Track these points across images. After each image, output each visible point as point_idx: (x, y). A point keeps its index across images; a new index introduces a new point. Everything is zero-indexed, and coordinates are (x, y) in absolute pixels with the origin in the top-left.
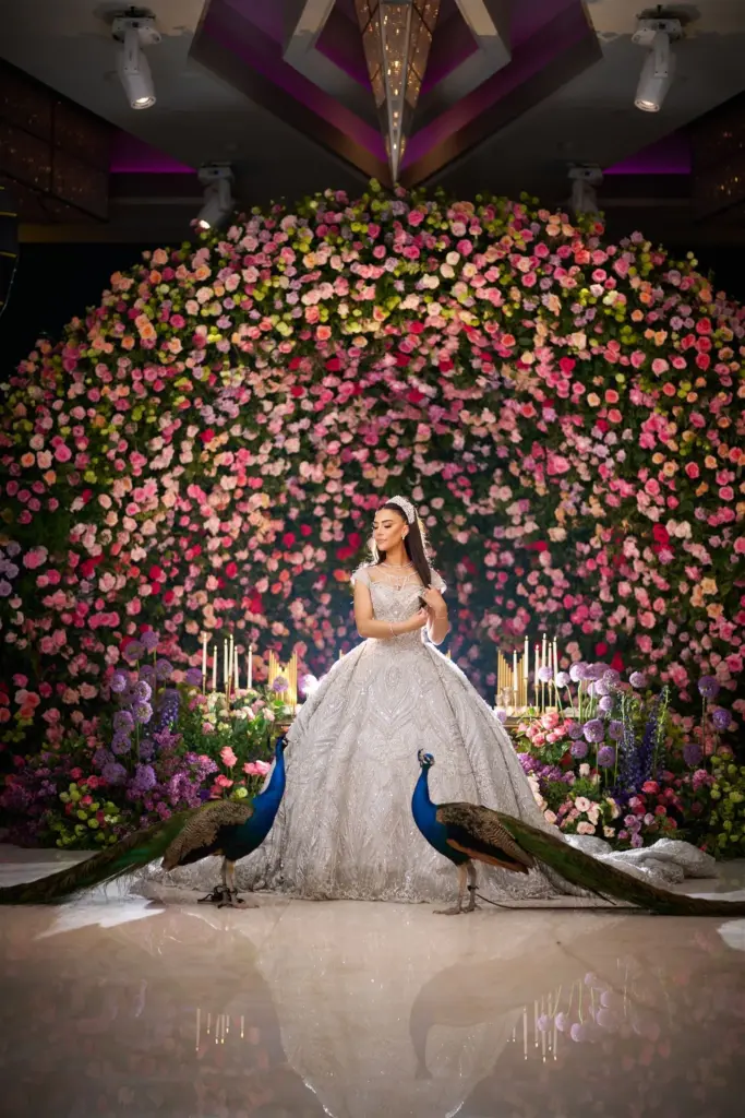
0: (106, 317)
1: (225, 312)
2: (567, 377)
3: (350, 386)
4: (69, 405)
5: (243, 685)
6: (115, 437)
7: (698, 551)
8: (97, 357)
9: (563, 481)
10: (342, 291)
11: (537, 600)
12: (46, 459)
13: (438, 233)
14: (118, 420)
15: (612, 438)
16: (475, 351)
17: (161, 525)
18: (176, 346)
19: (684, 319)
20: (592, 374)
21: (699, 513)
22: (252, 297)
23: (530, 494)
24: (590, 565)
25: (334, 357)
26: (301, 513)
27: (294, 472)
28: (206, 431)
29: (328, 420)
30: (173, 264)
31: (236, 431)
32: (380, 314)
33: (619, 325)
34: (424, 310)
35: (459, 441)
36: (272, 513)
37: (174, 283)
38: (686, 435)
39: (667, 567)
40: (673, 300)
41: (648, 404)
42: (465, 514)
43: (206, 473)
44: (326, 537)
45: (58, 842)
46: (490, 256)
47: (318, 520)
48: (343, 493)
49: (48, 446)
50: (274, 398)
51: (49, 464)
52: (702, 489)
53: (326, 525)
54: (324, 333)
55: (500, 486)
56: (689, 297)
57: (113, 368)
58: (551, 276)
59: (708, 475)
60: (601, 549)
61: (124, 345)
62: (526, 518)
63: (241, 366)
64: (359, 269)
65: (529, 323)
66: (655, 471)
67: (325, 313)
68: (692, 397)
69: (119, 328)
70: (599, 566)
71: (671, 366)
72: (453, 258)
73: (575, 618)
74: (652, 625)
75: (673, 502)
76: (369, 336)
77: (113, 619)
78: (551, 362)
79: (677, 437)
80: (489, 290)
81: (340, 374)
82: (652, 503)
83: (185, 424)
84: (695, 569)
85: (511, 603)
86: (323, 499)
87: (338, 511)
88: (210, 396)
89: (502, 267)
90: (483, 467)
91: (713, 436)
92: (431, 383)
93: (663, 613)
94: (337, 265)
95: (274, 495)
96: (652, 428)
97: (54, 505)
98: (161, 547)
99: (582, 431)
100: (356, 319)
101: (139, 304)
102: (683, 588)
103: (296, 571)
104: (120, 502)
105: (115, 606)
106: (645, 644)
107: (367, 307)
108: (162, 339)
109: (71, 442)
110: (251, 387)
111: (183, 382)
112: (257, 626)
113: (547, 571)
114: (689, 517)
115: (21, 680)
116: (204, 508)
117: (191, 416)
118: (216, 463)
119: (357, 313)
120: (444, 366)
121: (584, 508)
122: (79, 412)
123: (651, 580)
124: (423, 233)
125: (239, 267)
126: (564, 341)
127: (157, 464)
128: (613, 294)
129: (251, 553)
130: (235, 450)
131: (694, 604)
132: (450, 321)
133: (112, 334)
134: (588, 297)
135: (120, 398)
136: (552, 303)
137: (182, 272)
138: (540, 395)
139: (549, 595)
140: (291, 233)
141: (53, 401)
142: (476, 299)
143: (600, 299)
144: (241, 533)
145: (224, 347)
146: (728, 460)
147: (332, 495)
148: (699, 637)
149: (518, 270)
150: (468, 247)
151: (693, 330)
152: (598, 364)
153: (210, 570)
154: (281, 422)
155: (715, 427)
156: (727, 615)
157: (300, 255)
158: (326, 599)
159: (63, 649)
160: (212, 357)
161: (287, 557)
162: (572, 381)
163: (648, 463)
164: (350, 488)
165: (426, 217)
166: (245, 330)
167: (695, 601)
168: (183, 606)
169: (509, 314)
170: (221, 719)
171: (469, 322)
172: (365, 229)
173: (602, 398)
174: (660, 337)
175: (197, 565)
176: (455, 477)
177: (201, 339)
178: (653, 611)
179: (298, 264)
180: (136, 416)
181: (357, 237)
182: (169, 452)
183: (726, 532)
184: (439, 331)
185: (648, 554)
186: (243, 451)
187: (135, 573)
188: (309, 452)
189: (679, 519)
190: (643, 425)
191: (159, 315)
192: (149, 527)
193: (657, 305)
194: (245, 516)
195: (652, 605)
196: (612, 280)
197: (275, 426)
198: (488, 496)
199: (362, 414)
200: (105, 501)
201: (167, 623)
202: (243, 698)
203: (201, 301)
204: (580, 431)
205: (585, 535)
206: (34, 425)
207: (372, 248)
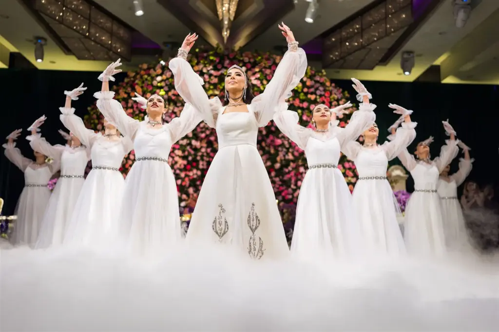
0: (125, 86)
1: (166, 85)
8: (121, 98)
9: (280, 148)
13: (239, 61)
19: (321, 91)
23: (269, 152)
24: (288, 176)
26: (193, 158)
27: (190, 144)
29: (202, 126)
30: (149, 69)
33: (299, 93)
36: (184, 158)
37: (149, 75)
40: (318, 85)
44: (201, 167)
46: (257, 69)
47: (198, 161)
48: (206, 152)
53: (201, 163)
57: (127, 103)
60: (292, 170)
61: (131, 95)
62: (267, 161)
63: (172, 104)
69: (129, 89)
70: (291, 176)
73: (283, 194)
80: (256, 80)
86: (200, 154)
87: (205, 158)
89: (261, 73)
94: (205, 71)
95: (184, 151)
100: (212, 89)
101: (137, 81)
103: (191, 178)
107: (215, 85)
108: (144, 93)
110: (175, 113)
113: (274, 179)
119: (212, 87)
121: (287, 157)
124: (235, 61)
129: (175, 171)
133: (127, 91)
137: (152, 71)
145: (166, 97)
147: (203, 153)
149: (266, 74)
150: (249, 66)
161: (188, 173)
164: (209, 150)
172: (215, 59)
174: (313, 97)
181: (212, 61)
188: (195, 137)
191: (144, 85)
193: (312, 86)
194: (173, 158)
203: (158, 81)
205: (287, 166)
206: (99, 122)
207: (217, 65)
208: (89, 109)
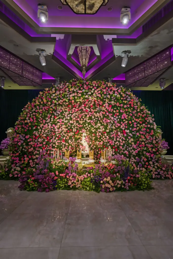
0: (38, 99)
1: (57, 98)
2: (110, 108)
3: (77, 109)
4: (32, 113)
5: (60, 159)
6: (40, 117)
7: (130, 134)
8: (37, 105)
9: (109, 123)
10: (76, 95)
11: (104, 140)
12: (29, 121)
13: (91, 85)
14: (41, 115)
15: (117, 117)
16: (96, 104)
17: (49, 131)
18: (49, 103)
19: (129, 99)
20: (114, 108)
21: (131, 129)
22: (61, 95)
23: (104, 125)
25: (75, 105)
26: (70, 128)
27: (69, 122)
28: (55, 117)
29: (74, 114)
30: (49, 90)
32: (82, 98)
33: (119, 100)
34: (89, 98)
35: (93, 117)
36: (66, 128)
37: (49, 93)
38: (129, 117)
39: (125, 137)
40: (128, 96)
41: (123, 112)
42: (94, 127)
43: (55, 123)
44: (74, 131)
46: (99, 89)
47: (73, 128)
48: (76, 125)
49: (29, 119)
50: (66, 111)
52: (131, 125)
53: (74, 129)
54: (73, 101)
55: (99, 124)
56: (130, 96)
57: (39, 106)
58: (108, 92)
59: (133, 123)
60: (114, 133)
61: (41, 103)
62: (103, 128)
63: (60, 106)
64: (79, 91)
65: (105, 100)
66: (124, 122)
67: (73, 98)
68: (131, 111)
69: (40, 100)
70: (114, 136)
71: (127, 106)
72: (93, 89)
73: (110, 143)
74: (122, 145)
75: (127, 127)
76: (80, 102)
77: (41, 145)
78: (108, 106)
80: (99, 94)
81: (76, 108)
82: (123, 127)
83: (52, 115)
84: (130, 137)
85: (100, 140)
86: (73, 125)
87: (75, 127)
88: (55, 111)
89: (101, 91)
90: (96, 121)
91: (134, 117)
92: (89, 109)
93: (124, 143)
94: (75, 90)
95: (66, 125)
96: (124, 116)
97: (30, 128)
98: (49, 134)
99: (112, 116)
101: (44, 97)
102: (128, 140)
103: (69, 136)
104: (42, 128)
105: (41, 143)
106: (121, 147)
107: (80, 97)
108: (47, 102)
109: (33, 118)
110: (62, 110)
111: (51, 109)
112: (64, 144)
113: (106, 136)
114: (129, 129)
115: (25, 156)
116: (55, 128)
117: (52, 114)
118: (57, 121)
119: (78, 98)
120: (92, 106)
121: (112, 127)
122: (34, 114)
123: (122, 138)
124: (89, 86)
125: (60, 91)
126: (110, 103)
127: (47, 122)
128: (118, 95)
129: (63, 134)
131: (129, 142)
132: (92, 99)
134: (114, 96)
135: (41, 111)
136: (109, 96)
137: (51, 92)
138: (106, 111)
139: (106, 139)
140: (68, 85)
141: (30, 112)
142: (97, 96)
143: (116, 96)
145: (57, 103)
146: (136, 121)
148: (130, 147)
149: (103, 91)
150: (95, 88)
151: (131, 101)
152: (115, 106)
153: (57, 137)
154: (67, 115)
155: (134, 116)
156: (135, 144)
157: (69, 89)
158: (74, 139)
159: (33, 150)
160: (56, 105)
161: (68, 134)
162: (111, 109)
163: (123, 121)
164: (77, 124)
165: (89, 83)
166: (61, 101)
167: (130, 142)
168: (52, 142)
169: (102, 98)
170: (56, 166)
171: (95, 100)
172: (79, 85)
173: (116, 111)
174: (126, 102)
175: (54, 136)
176: (92, 122)
177: (54, 102)
178: (122, 143)
179: (69, 90)
180: (44, 114)
181: (78, 86)
182: (49, 120)
183: (135, 131)
184: (91, 101)
185: (122, 134)
186: (61, 119)
187: (44, 138)
188: (71, 119)
189: (127, 130)
190: (122, 116)
191: (47, 98)
192: (46, 131)
193: (125, 97)
194: (62, 128)
196: (118, 93)
197: (66, 115)
199: (79, 113)
200: (39, 128)
201: (50, 145)
203: (54, 96)
205: (112, 131)
206: (27, 116)
207: (80, 88)
208: (22, 110)
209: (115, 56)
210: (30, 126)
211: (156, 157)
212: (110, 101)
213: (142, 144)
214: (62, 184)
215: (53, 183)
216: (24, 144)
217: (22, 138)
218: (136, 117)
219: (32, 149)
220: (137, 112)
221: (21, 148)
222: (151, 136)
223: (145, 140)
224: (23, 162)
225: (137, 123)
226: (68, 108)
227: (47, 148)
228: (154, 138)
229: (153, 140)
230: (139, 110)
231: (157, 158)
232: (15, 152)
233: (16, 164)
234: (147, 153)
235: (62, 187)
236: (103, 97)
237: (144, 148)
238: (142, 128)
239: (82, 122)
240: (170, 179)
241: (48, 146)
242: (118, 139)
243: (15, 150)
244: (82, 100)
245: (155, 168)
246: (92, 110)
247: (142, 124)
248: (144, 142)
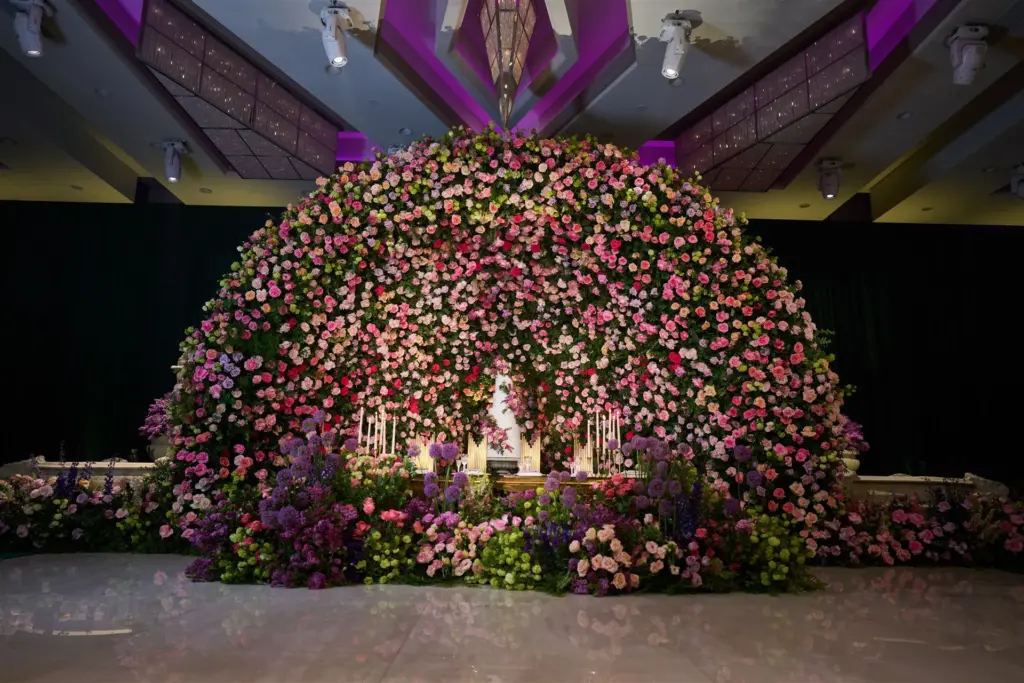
0: (309, 204)
1: (390, 201)
2: (615, 253)
3: (474, 264)
4: (280, 260)
5: (389, 451)
6: (314, 283)
7: (702, 368)
8: (301, 227)
9: (607, 329)
10: (469, 191)
11: (588, 406)
12: (262, 295)
13: (533, 153)
14: (315, 272)
15: (644, 294)
16: (555, 239)
17: (349, 348)
18: (356, 222)
19: (696, 211)
20: (632, 252)
21: (703, 342)
22: (408, 191)
23: (586, 338)
24: (624, 382)
25: (463, 240)
26: (444, 352)
27: (439, 322)
28: (378, 288)
29: (460, 287)
31: (400, 291)
32: (494, 207)
33: (652, 215)
34: (523, 206)
35: (541, 303)
36: (427, 350)
37: (357, 183)
38: (697, 289)
39: (680, 379)
40: (688, 199)
41: (670, 270)
42: (543, 355)
43: (380, 317)
44: (459, 367)
45: (222, 576)
46: (567, 169)
47: (454, 356)
48: (469, 339)
49: (264, 286)
50: (424, 269)
51: (264, 299)
52: (706, 326)
53: (459, 359)
54: (456, 220)
55: (566, 335)
56: (698, 199)
57: (312, 235)
58: (607, 183)
59: (711, 315)
60: (631, 372)
61: (321, 221)
62: (582, 355)
63: (402, 241)
64: (481, 175)
65: (590, 217)
66: (672, 314)
67: (457, 205)
68: (703, 261)
69: (317, 209)
70: (630, 382)
71: (687, 242)
72: (543, 167)
74: (667, 419)
75: (685, 335)
76: (487, 225)
77: (314, 410)
78: (605, 244)
79: (690, 290)
80: (567, 192)
81: (467, 255)
82: (670, 337)
83: (365, 281)
84: (699, 380)
85: (571, 409)
86: (457, 343)
87: (466, 350)
88: (381, 263)
89: (575, 176)
90: (555, 323)
91: (716, 287)
92: (526, 263)
93: (674, 410)
94: (465, 172)
95: (426, 338)
96: (673, 286)
97: (267, 325)
98: (348, 364)
99: (624, 292)
100: (478, 210)
101: (333, 194)
102: (690, 393)
103: (440, 388)
104: (318, 330)
105: (315, 401)
106: (661, 431)
107: (486, 202)
108: (346, 216)
109: (281, 284)
110: (409, 260)
111: (360, 247)
112: (414, 420)
113: (595, 388)
114: (695, 345)
115: (239, 448)
116: (378, 341)
118: (386, 310)
119: (479, 206)
120: (534, 250)
121: (621, 346)
122: (287, 264)
123: (666, 390)
124: (524, 154)
125: (400, 171)
126: (612, 230)
127: (344, 306)
128: (649, 193)
129: (411, 373)
130: (399, 304)
131: (698, 404)
132: (538, 216)
133: (312, 212)
134: (631, 196)
135: (317, 256)
136: (608, 200)
137: (362, 176)
138: (596, 268)
139: (596, 402)
140: (436, 151)
141: (270, 256)
142: (557, 199)
143: (640, 197)
144: (404, 360)
145: (389, 224)
146: (725, 305)
147: (462, 340)
148: (701, 426)
149: (586, 178)
150: (552, 162)
151: (702, 217)
152: (637, 243)
153: (383, 382)
154: (429, 287)
155: (718, 281)
156: (722, 410)
157: (440, 164)
158: (459, 406)
159: (274, 428)
160: (381, 232)
161: (435, 378)
162: (618, 256)
163: (668, 311)
164: (473, 335)
165: (525, 143)
166: (405, 215)
167: (700, 401)
168: (365, 405)
169: (579, 209)
170: (365, 476)
171: (552, 214)
172: (485, 150)
173: (639, 267)
174: (681, 221)
175: (374, 378)
176: (538, 330)
177: (373, 218)
178: (667, 409)
179: (440, 171)
180: (328, 270)
181: (479, 153)
182: (352, 297)
183: (722, 354)
184: (532, 223)
185: (665, 372)
186: (404, 304)
187: (329, 379)
188: (448, 309)
189: (688, 347)
190: (665, 285)
191: (345, 201)
192: (339, 349)
193: (678, 203)
194: (407, 349)
195: (667, 406)
196: (648, 185)
197: (426, 290)
198: (558, 342)
199: (482, 285)
200: (305, 327)
201: (354, 415)
202: (386, 460)
203: (374, 193)
204: (620, 292)
205: (621, 363)
206: (256, 272)
207: (489, 161)
208: (239, 249)
209: (636, 38)
210: (266, 317)
211: (819, 463)
212: (614, 220)
213: (757, 408)
214: (387, 557)
215: (345, 548)
216: (237, 394)
217: (227, 365)
218: (727, 290)
219: (272, 419)
220: (732, 267)
221: (222, 407)
222: (795, 369)
223: (766, 387)
224: (224, 472)
225: (733, 312)
226: (435, 257)
227: (339, 431)
228: (808, 379)
229: (805, 387)
230: (737, 258)
231: (823, 467)
232: (192, 427)
233: (196, 479)
234: (779, 445)
235: (390, 569)
236: (584, 203)
237: (765, 426)
238: (755, 336)
239: (494, 327)
240: (887, 565)
241: (344, 421)
242: (647, 396)
243: (196, 421)
244: (496, 215)
245: (814, 512)
246: (537, 270)
247: (753, 318)
248: (765, 395)
